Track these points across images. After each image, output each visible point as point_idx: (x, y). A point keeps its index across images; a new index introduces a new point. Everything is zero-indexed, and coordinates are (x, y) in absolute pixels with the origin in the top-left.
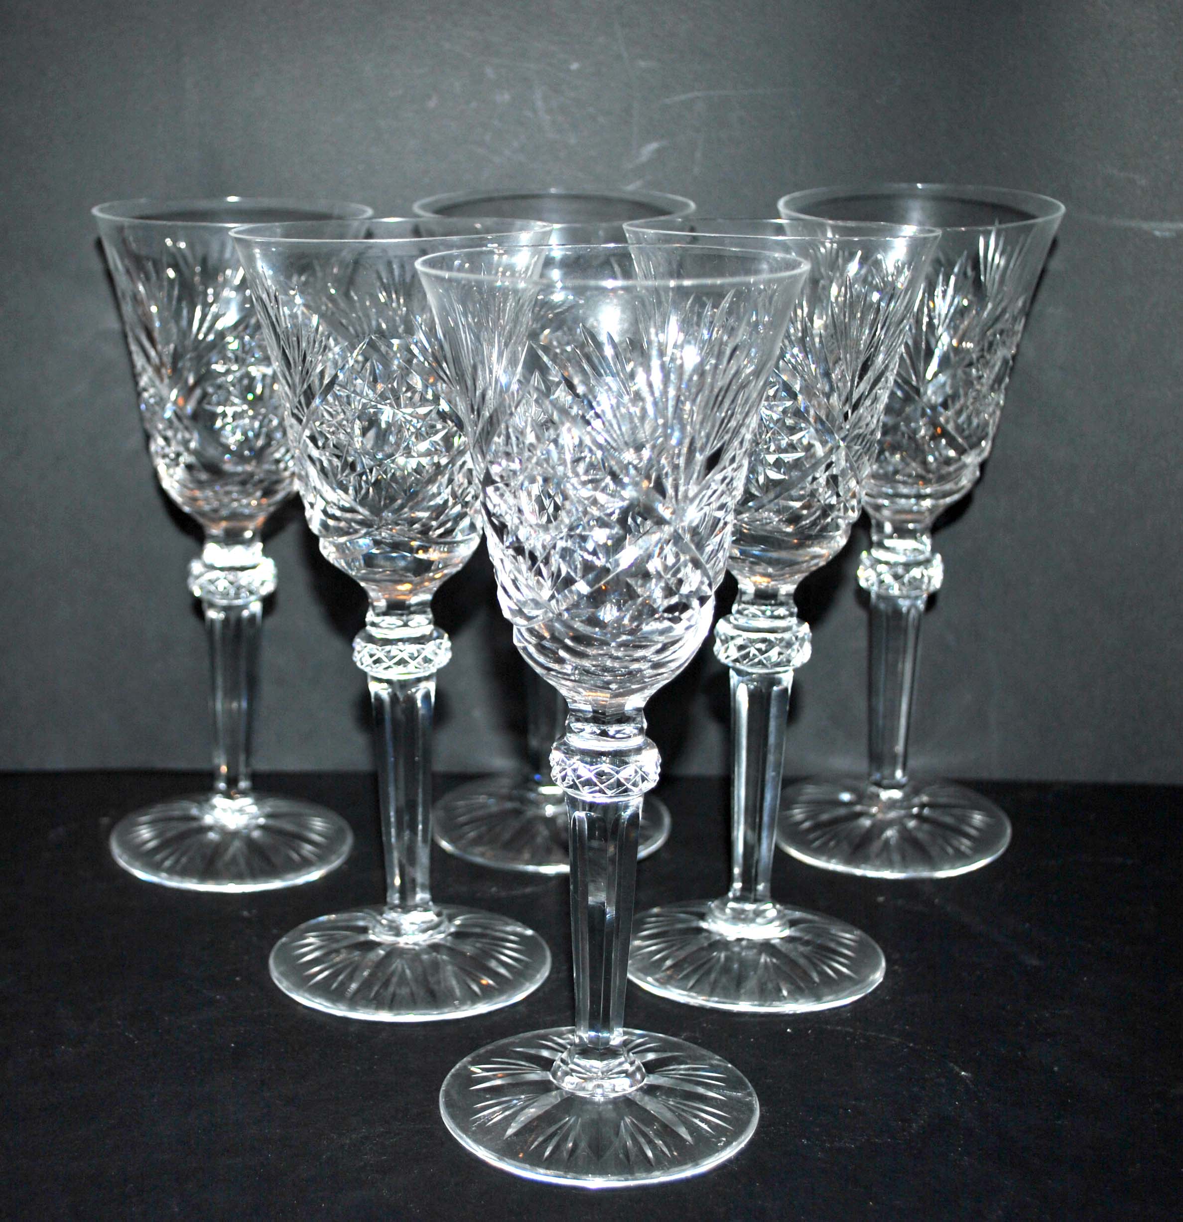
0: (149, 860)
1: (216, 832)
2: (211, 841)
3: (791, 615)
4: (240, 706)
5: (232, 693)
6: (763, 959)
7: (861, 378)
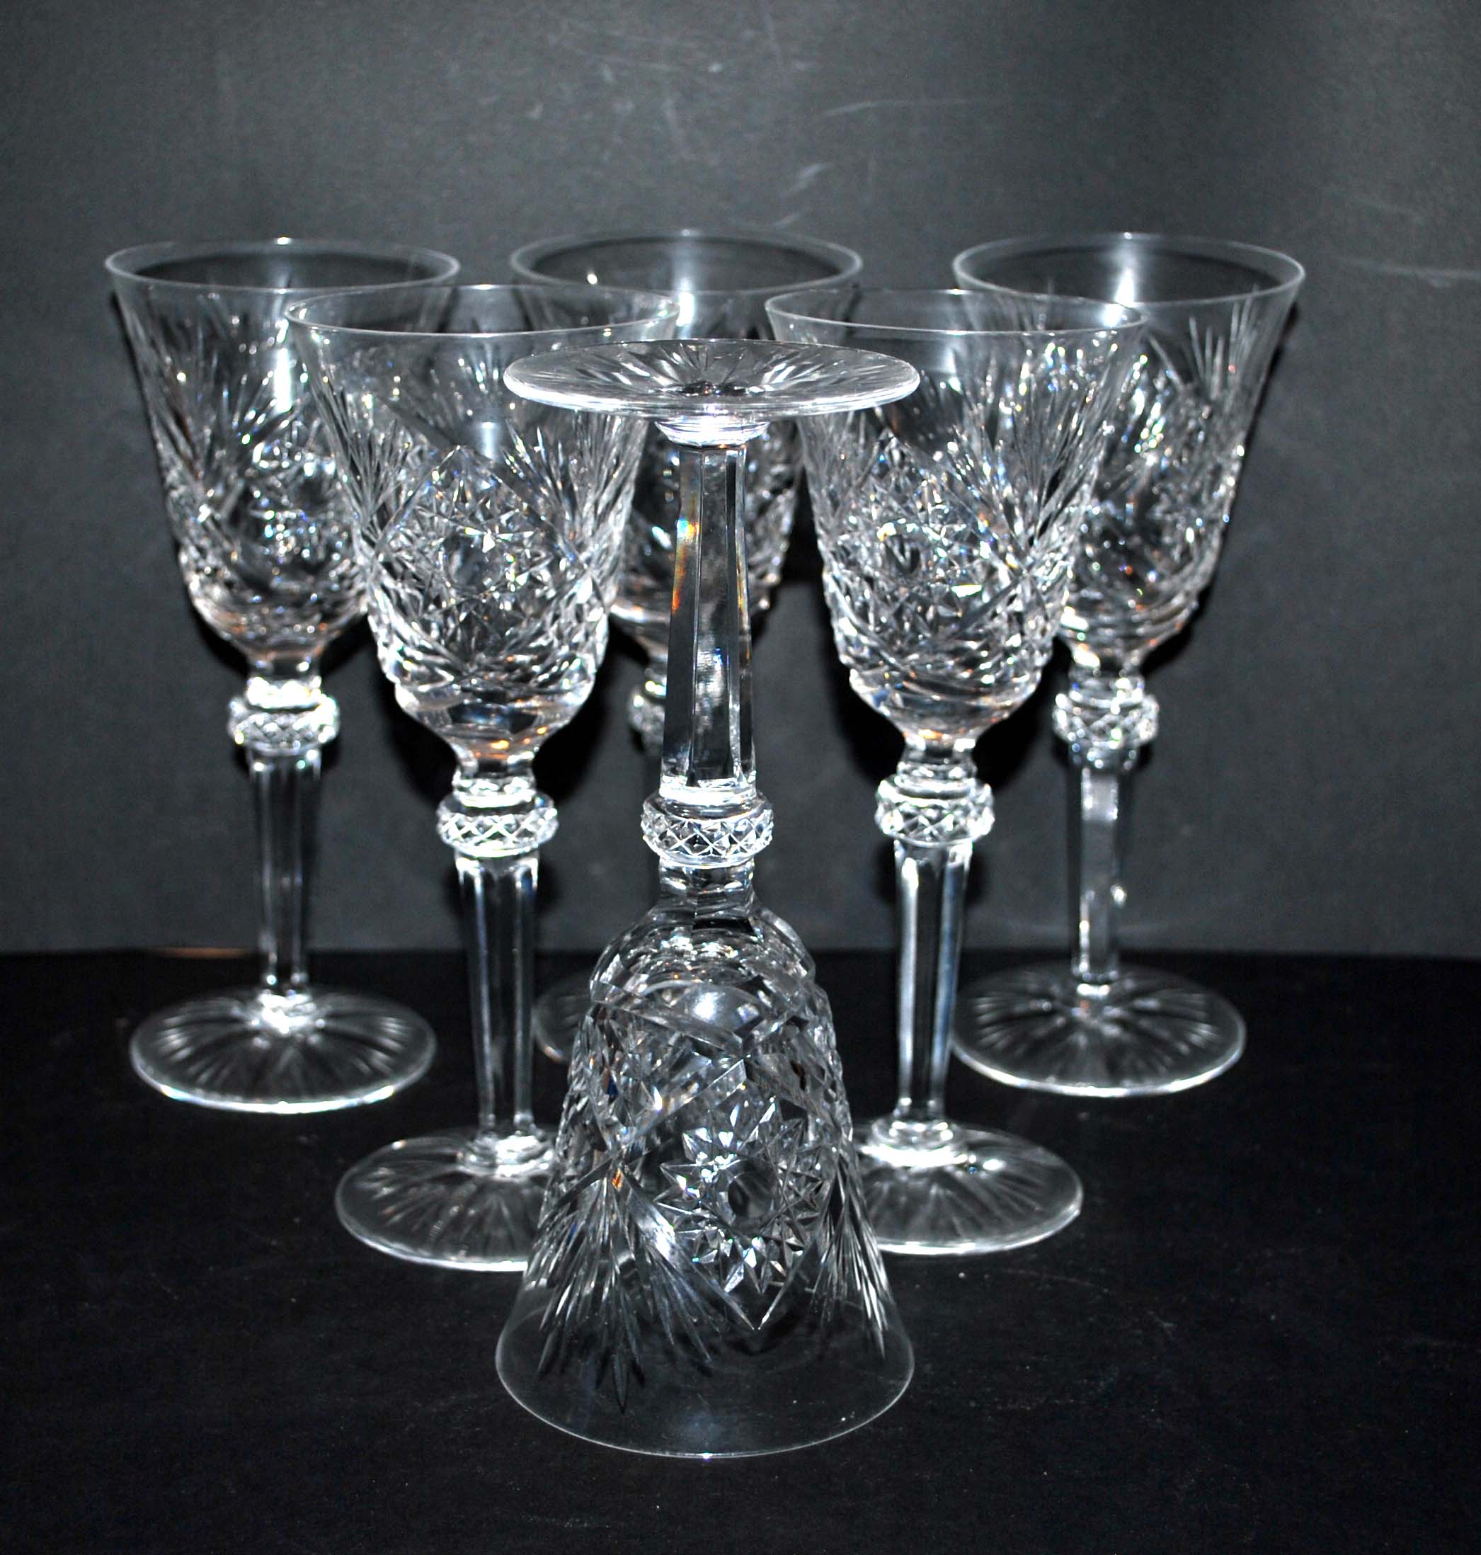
0: (181, 1073)
1: (264, 1038)
2: (258, 1051)
3: (969, 776)
4: (292, 882)
5: (283, 866)
6: (934, 1190)
7: (1050, 495)
